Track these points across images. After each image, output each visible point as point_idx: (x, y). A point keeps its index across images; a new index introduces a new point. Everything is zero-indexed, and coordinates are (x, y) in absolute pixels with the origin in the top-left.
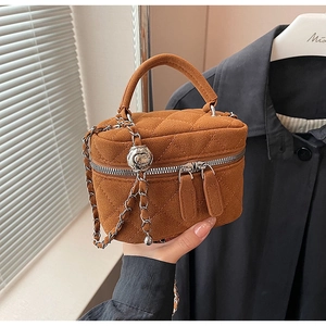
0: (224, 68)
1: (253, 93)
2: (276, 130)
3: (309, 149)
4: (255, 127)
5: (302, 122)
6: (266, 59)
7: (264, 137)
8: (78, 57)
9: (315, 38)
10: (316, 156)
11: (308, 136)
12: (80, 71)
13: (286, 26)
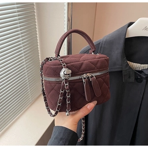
0: (104, 40)
1: (117, 52)
2: (127, 69)
3: (142, 78)
4: (118, 67)
5: (138, 65)
6: (124, 37)
7: (121, 71)
8: (37, 30)
9: (146, 29)
10: (144, 81)
11: (141, 72)
12: (37, 36)
13: (133, 23)
